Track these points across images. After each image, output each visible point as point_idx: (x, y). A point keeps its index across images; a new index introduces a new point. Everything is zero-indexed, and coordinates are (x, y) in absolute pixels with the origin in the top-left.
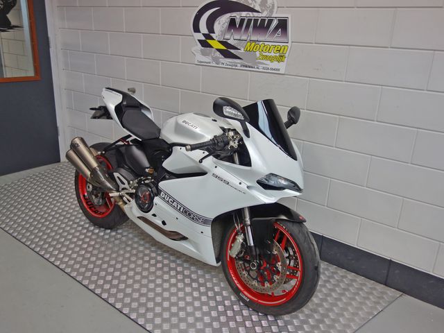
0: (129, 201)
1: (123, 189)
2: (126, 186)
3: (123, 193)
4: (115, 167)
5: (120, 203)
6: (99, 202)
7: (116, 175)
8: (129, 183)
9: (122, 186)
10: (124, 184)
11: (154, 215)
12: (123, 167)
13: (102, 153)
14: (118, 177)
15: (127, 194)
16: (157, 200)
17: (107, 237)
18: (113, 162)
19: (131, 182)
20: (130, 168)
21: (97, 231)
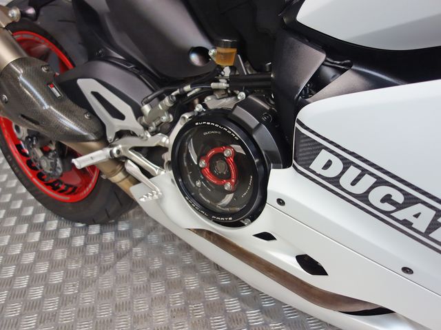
0: (149, 175)
1: (120, 134)
2: (131, 122)
3: (120, 147)
4: (81, 60)
5: (118, 178)
6: (54, 166)
7: (87, 86)
8: (138, 113)
9: (114, 125)
10: (122, 117)
11: (266, 236)
12: (107, 59)
13: (23, 15)
14: (96, 95)
15: (137, 149)
16: (281, 181)
17: (93, 249)
18: (72, 43)
19: (146, 109)
20: (129, 60)
21: (66, 233)
